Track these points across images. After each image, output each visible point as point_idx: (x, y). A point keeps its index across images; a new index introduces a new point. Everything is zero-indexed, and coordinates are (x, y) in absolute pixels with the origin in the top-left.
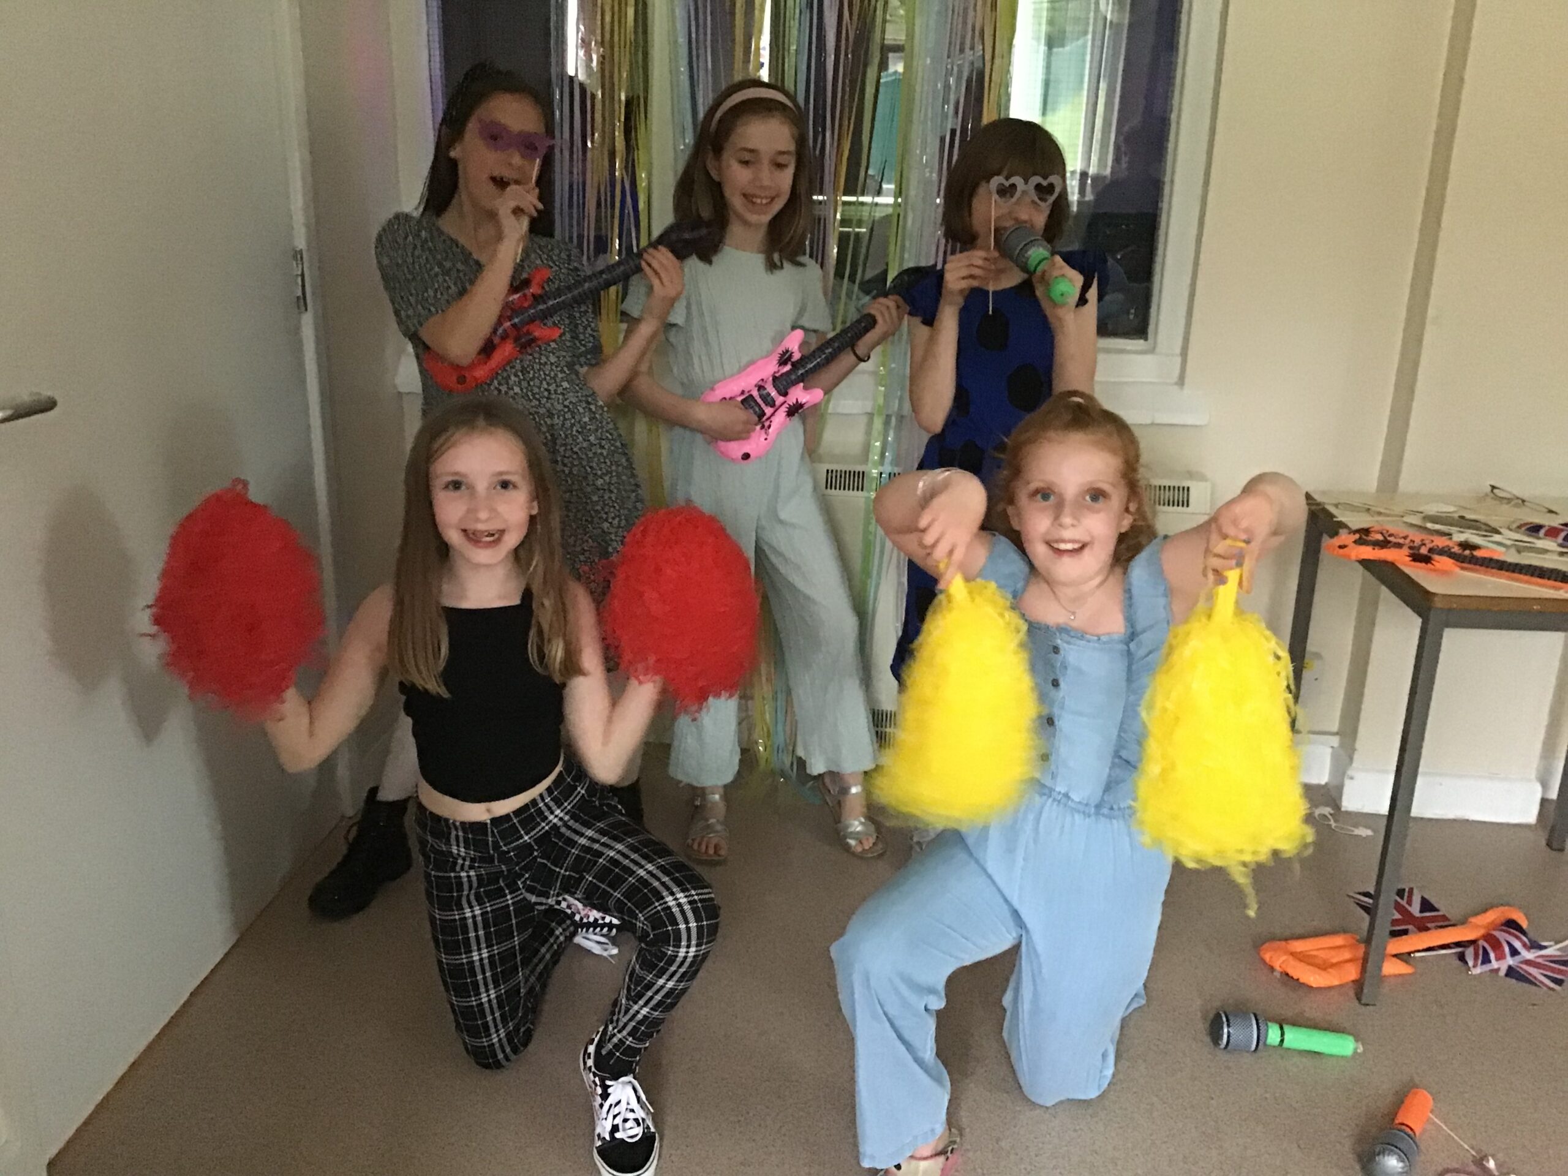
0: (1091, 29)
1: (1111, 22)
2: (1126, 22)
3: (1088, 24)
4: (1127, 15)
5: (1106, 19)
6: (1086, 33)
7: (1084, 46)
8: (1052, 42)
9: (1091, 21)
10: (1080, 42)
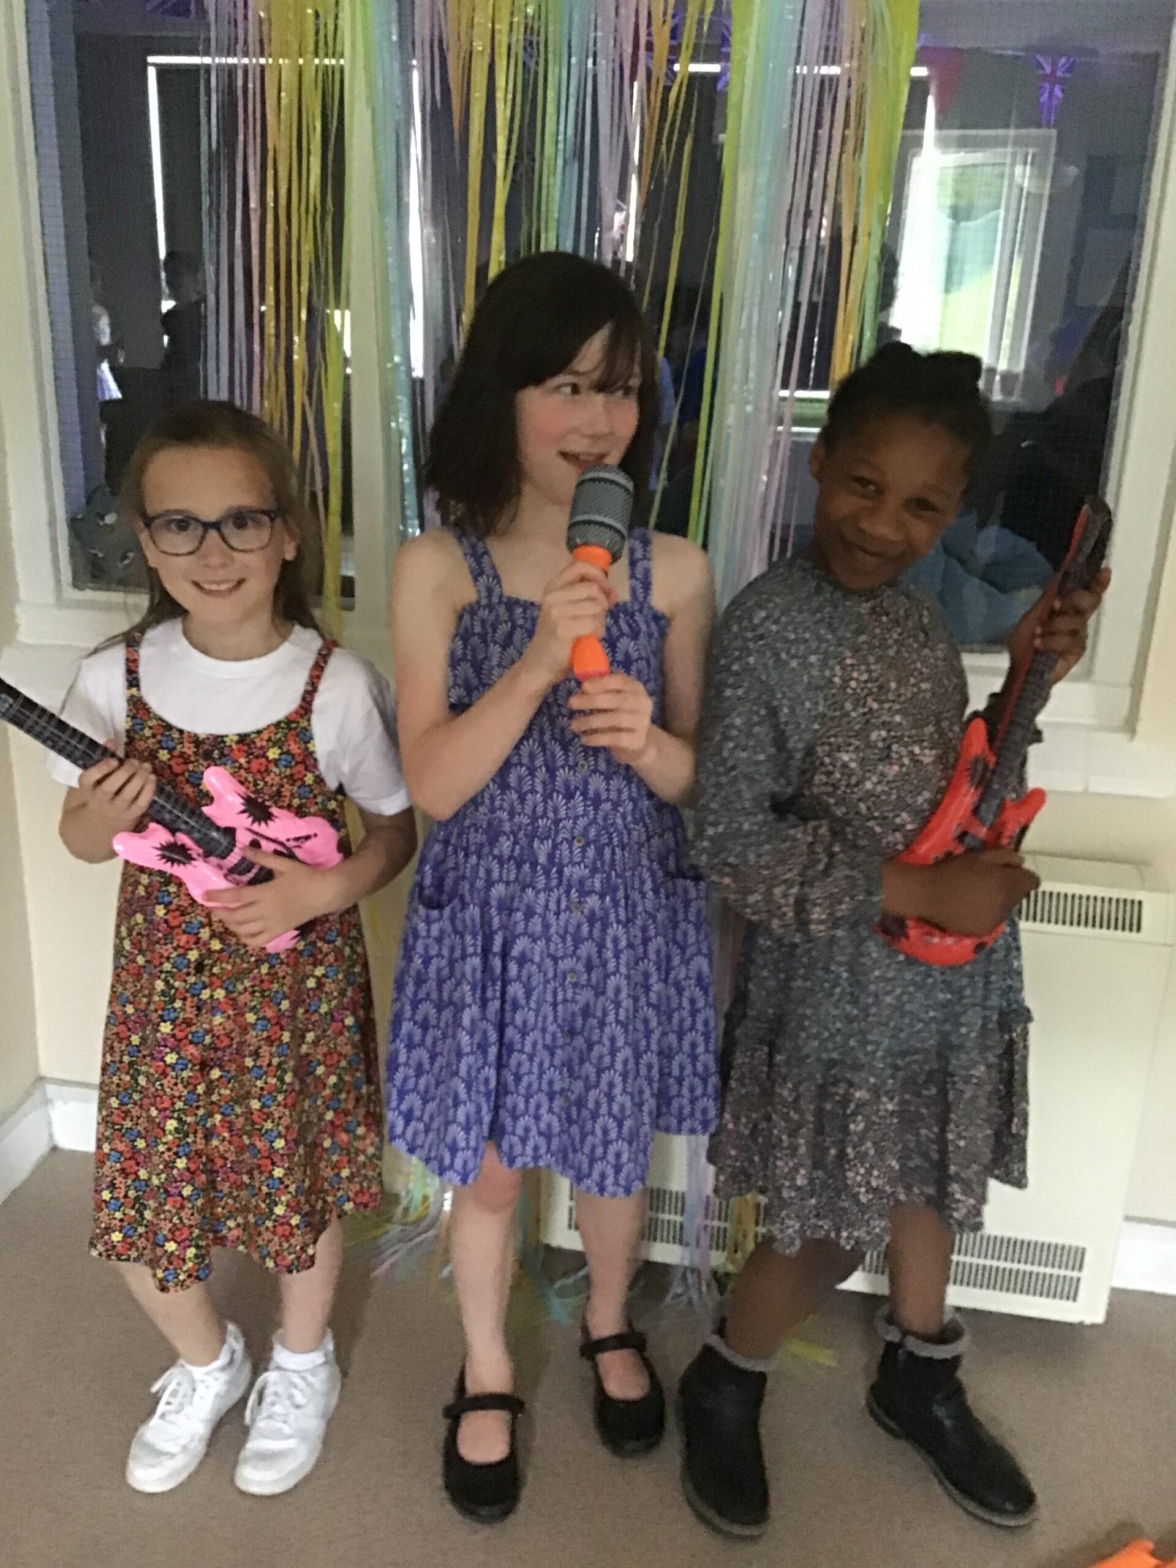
0: (1003, 201)
1: (1028, 193)
2: (1047, 192)
3: (1000, 198)
4: (1048, 184)
5: (1022, 189)
6: (998, 207)
7: (997, 219)
8: (959, 214)
9: (1004, 195)
10: (992, 214)
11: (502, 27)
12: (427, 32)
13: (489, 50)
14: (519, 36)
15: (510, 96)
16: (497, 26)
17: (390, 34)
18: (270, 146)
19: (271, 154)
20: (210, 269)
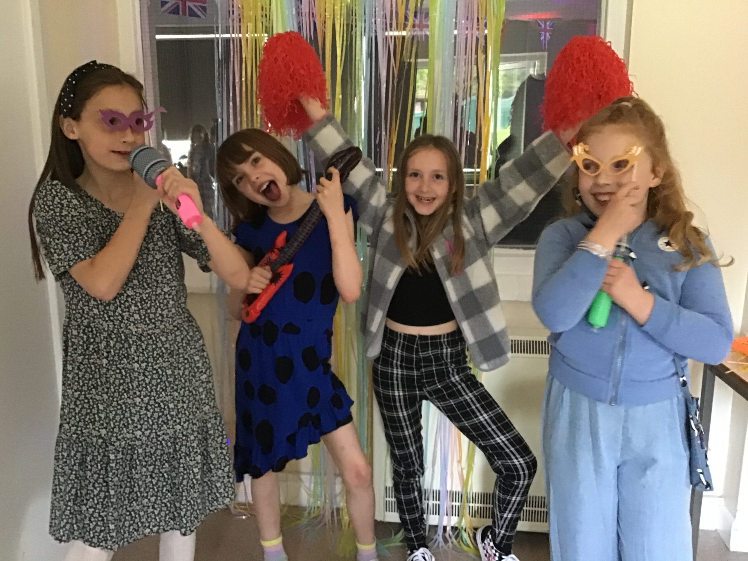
11: (337, 8)
12: (307, 10)
13: (332, 17)
14: (344, 11)
15: (342, 34)
16: (336, 7)
17: (292, 11)
18: (244, 56)
19: (244, 60)
20: (219, 110)
